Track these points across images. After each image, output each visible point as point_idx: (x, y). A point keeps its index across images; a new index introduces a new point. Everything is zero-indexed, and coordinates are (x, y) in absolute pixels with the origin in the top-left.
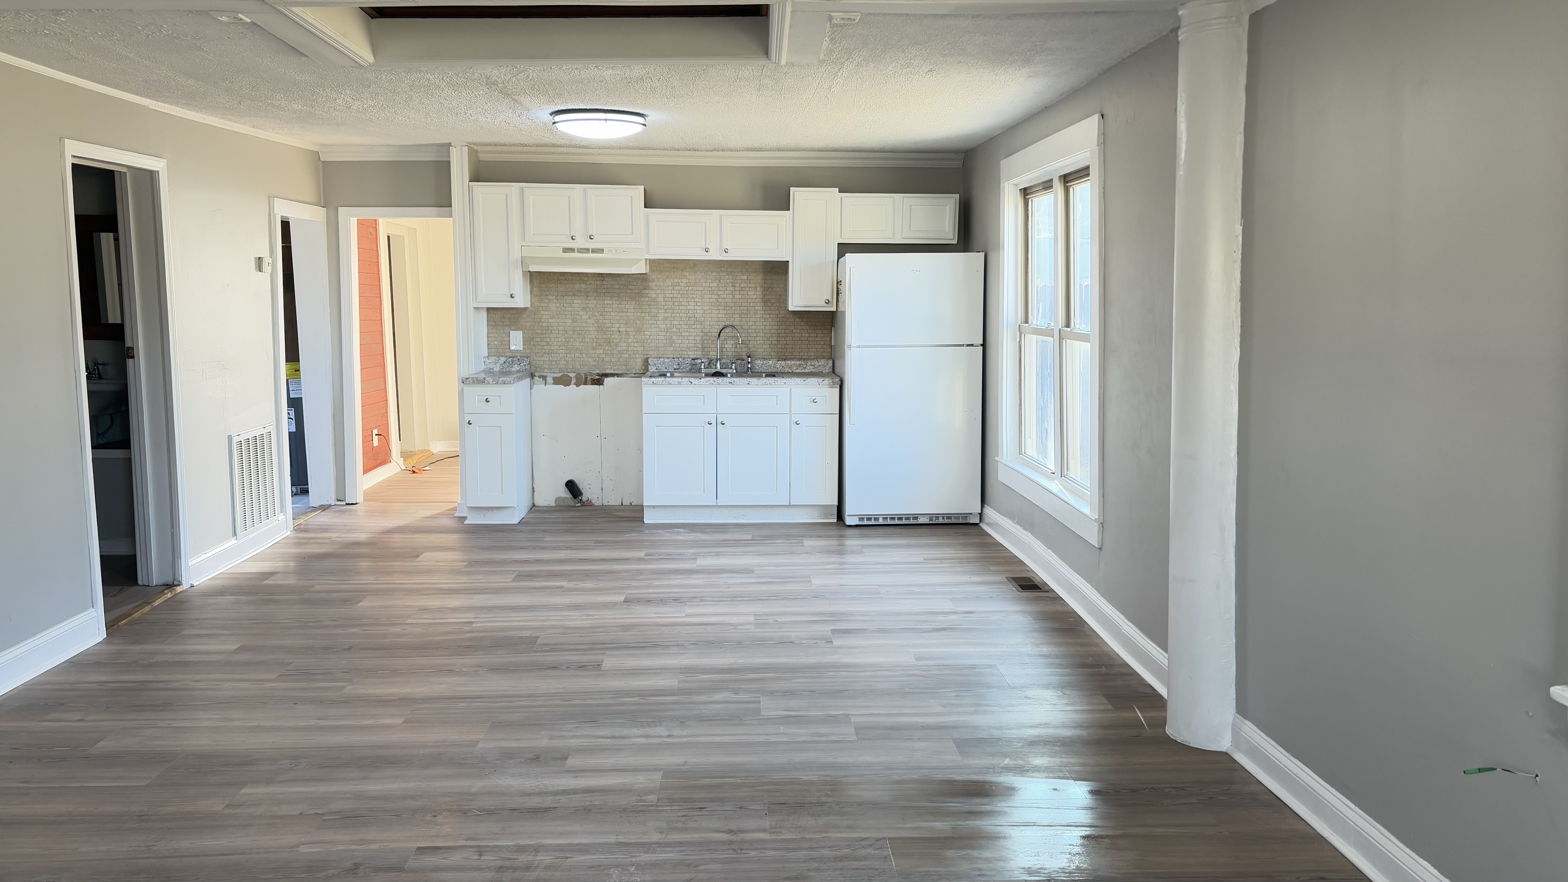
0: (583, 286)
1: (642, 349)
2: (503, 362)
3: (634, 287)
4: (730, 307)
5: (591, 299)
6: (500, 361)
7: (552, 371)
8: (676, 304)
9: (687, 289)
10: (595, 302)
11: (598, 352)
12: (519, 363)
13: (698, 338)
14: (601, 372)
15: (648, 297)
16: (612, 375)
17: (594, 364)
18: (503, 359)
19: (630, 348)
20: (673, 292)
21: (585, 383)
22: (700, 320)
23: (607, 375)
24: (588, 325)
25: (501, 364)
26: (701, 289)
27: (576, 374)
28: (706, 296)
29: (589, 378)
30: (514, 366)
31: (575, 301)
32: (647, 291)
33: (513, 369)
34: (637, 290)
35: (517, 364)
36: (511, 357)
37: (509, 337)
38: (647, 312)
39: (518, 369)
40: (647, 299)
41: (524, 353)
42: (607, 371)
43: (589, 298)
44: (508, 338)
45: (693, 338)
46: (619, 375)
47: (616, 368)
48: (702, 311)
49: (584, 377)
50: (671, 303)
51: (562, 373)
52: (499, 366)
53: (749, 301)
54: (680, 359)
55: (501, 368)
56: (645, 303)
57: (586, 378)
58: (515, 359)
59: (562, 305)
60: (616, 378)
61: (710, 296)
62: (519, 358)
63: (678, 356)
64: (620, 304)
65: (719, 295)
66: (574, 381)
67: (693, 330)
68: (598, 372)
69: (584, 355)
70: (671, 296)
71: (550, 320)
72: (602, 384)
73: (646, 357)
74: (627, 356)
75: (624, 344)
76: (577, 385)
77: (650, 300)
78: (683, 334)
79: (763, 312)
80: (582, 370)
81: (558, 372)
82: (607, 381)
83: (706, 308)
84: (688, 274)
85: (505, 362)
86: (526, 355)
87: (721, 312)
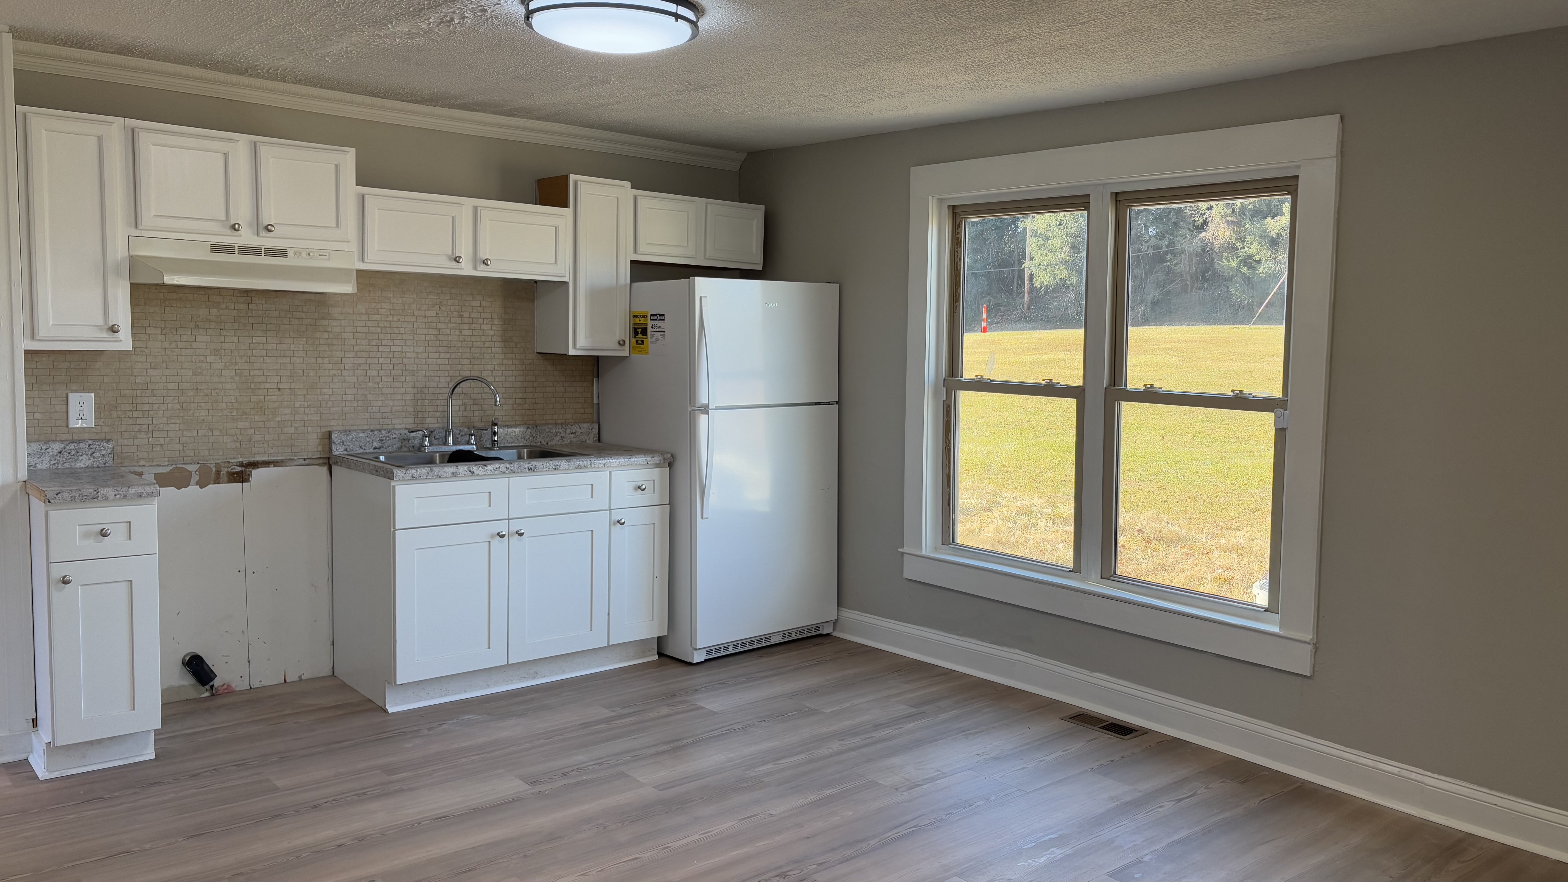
0: (214, 311)
1: (319, 418)
2: (56, 452)
3: (303, 315)
4: (456, 348)
5: (228, 334)
6: (50, 450)
7: (155, 463)
8: (373, 344)
9: (391, 319)
10: (235, 339)
11: (241, 425)
12: (90, 453)
13: (408, 397)
14: (245, 460)
15: (328, 332)
16: (266, 464)
17: (234, 447)
18: (57, 447)
19: (298, 417)
20: (369, 324)
21: (217, 481)
22: (411, 369)
23: (255, 465)
24: (223, 379)
25: (52, 456)
26: (412, 320)
27: (199, 465)
28: (419, 331)
29: (224, 471)
30: (81, 458)
31: (199, 338)
32: (326, 322)
33: (79, 465)
34: (309, 320)
35: (87, 455)
36: (72, 442)
37: (67, 404)
38: (326, 356)
39: (89, 463)
40: (326, 335)
41: (97, 433)
42: (258, 458)
43: (224, 333)
44: (65, 406)
45: (400, 397)
46: (277, 462)
47: (272, 451)
48: (414, 355)
49: (214, 469)
50: (365, 342)
51: (174, 466)
52: (48, 459)
53: (483, 338)
54: (383, 432)
55: (52, 462)
56: (322, 342)
57: (218, 473)
58: (81, 445)
59: (174, 345)
60: (272, 470)
61: (425, 332)
62: (90, 442)
63: (378, 427)
64: (281, 344)
65: (439, 329)
66: (195, 478)
67: (400, 385)
68: (241, 460)
69: (216, 433)
70: (365, 330)
71: (151, 372)
72: (247, 480)
73: (324, 430)
74: (292, 430)
75: (288, 411)
76: (202, 484)
77: (331, 336)
78: (385, 391)
79: (502, 356)
80: (212, 457)
81: (166, 463)
82: (257, 474)
83: (421, 349)
84: (392, 295)
85: (60, 452)
86: (102, 436)
87: (442, 356)
